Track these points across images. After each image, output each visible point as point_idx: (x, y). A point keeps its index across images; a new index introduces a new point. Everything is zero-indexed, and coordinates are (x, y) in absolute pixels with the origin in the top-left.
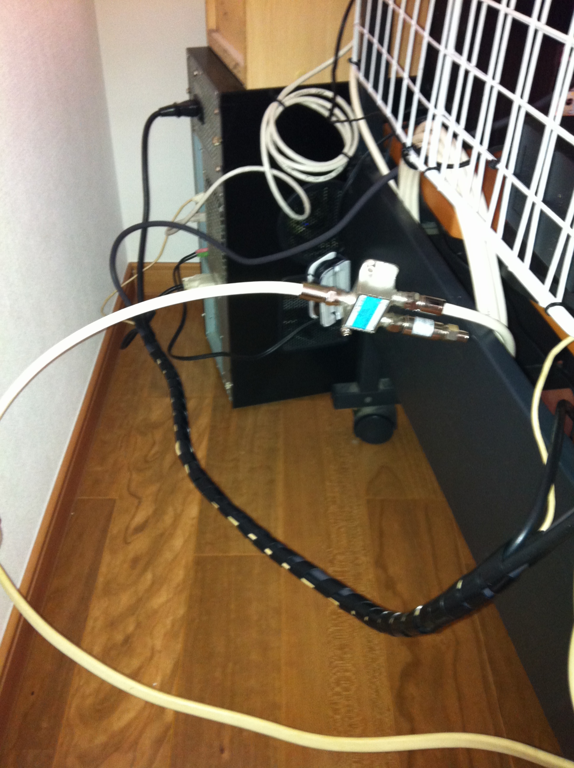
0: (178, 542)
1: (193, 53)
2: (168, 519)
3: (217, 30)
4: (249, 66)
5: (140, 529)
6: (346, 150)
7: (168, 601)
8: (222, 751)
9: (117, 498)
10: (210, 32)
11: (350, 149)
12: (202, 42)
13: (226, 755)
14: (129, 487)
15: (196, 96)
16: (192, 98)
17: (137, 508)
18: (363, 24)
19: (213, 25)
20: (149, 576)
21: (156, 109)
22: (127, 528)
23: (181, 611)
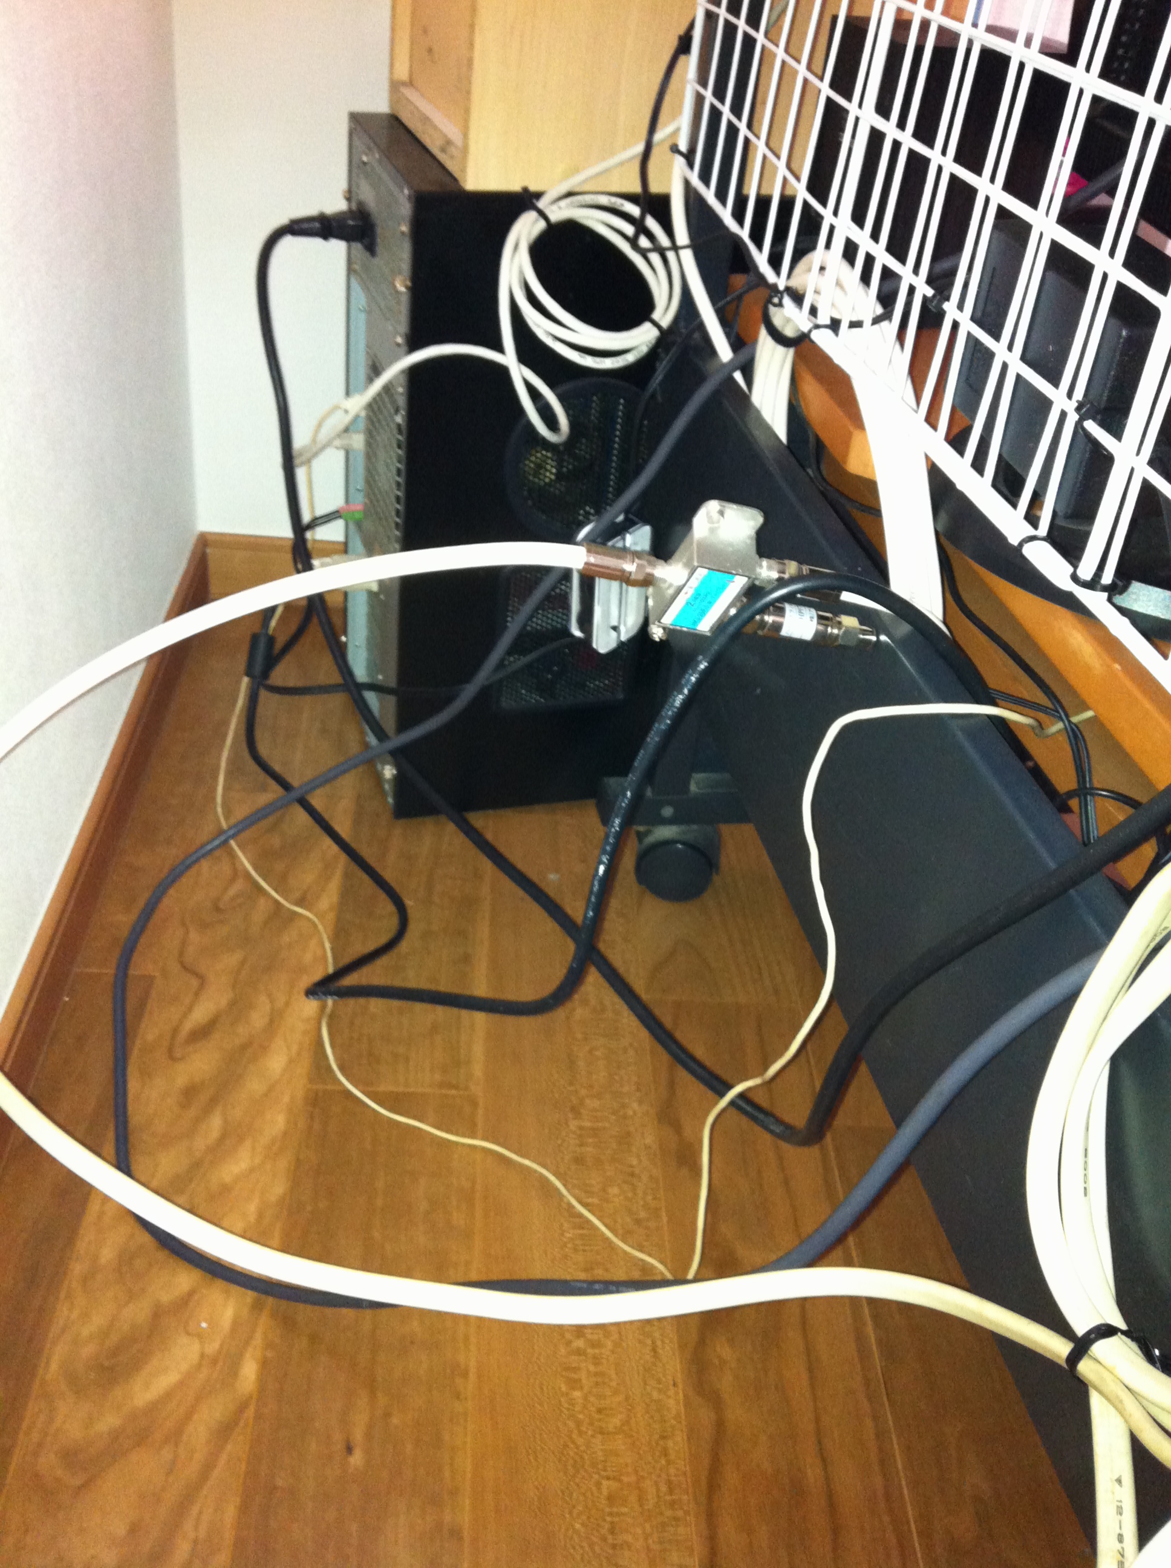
0: (276, 1062)
1: (359, 122)
2: (258, 1019)
3: (410, 83)
4: (473, 148)
5: (202, 1033)
6: (656, 315)
7: (252, 1170)
8: (349, 1450)
9: (157, 974)
10: (395, 86)
11: (665, 313)
12: (379, 104)
13: (357, 1459)
14: (181, 954)
15: (361, 204)
16: (354, 207)
17: (197, 994)
18: (703, 81)
19: (402, 72)
20: (216, 1123)
21: (283, 220)
22: (175, 1031)
23: (279, 1189)
